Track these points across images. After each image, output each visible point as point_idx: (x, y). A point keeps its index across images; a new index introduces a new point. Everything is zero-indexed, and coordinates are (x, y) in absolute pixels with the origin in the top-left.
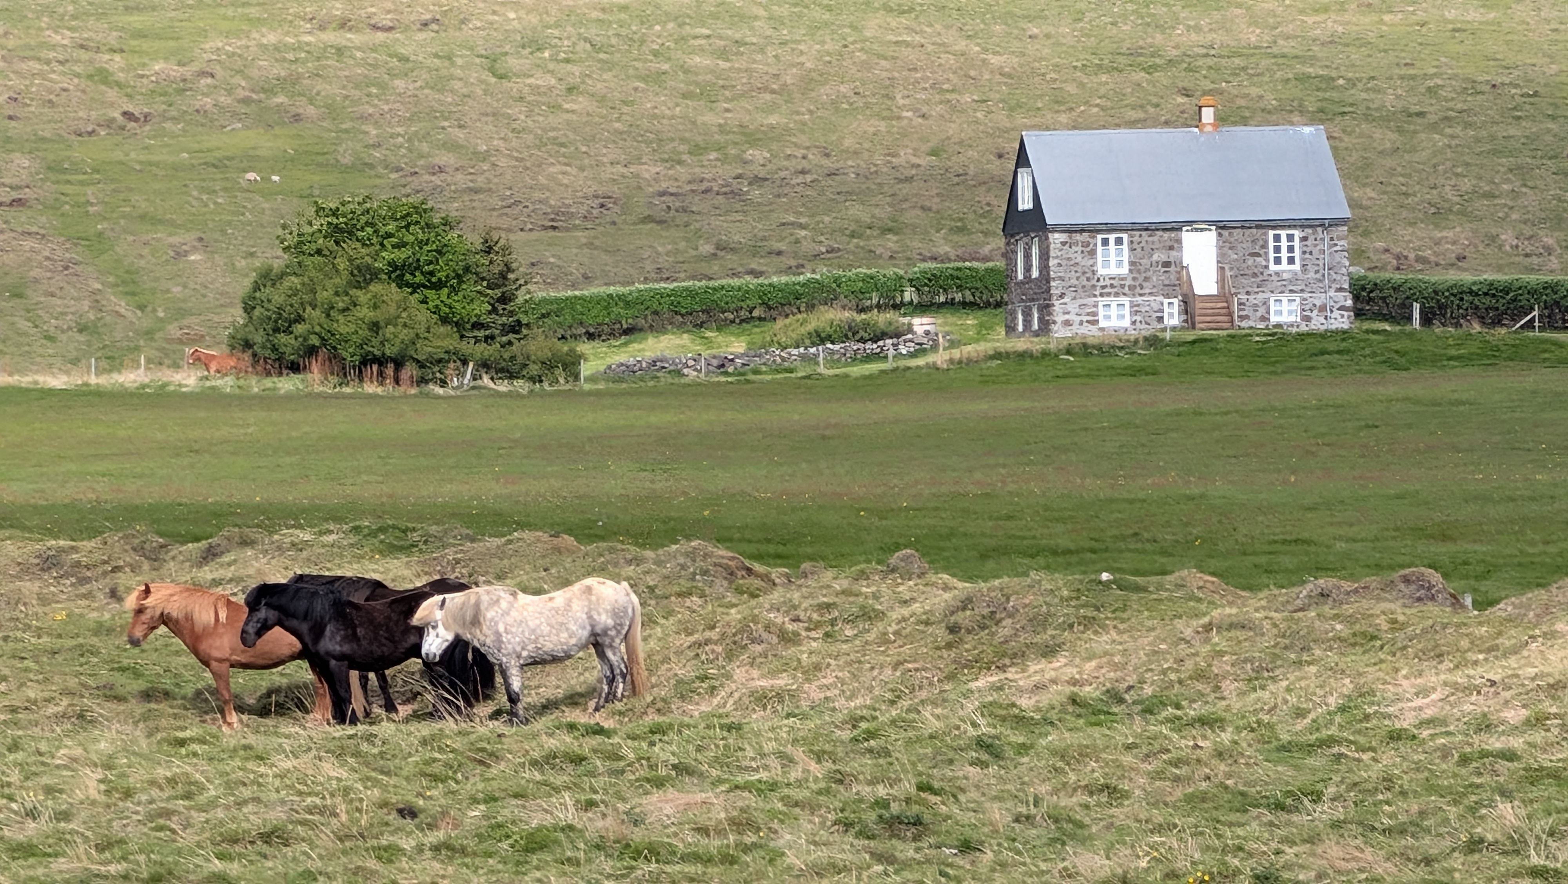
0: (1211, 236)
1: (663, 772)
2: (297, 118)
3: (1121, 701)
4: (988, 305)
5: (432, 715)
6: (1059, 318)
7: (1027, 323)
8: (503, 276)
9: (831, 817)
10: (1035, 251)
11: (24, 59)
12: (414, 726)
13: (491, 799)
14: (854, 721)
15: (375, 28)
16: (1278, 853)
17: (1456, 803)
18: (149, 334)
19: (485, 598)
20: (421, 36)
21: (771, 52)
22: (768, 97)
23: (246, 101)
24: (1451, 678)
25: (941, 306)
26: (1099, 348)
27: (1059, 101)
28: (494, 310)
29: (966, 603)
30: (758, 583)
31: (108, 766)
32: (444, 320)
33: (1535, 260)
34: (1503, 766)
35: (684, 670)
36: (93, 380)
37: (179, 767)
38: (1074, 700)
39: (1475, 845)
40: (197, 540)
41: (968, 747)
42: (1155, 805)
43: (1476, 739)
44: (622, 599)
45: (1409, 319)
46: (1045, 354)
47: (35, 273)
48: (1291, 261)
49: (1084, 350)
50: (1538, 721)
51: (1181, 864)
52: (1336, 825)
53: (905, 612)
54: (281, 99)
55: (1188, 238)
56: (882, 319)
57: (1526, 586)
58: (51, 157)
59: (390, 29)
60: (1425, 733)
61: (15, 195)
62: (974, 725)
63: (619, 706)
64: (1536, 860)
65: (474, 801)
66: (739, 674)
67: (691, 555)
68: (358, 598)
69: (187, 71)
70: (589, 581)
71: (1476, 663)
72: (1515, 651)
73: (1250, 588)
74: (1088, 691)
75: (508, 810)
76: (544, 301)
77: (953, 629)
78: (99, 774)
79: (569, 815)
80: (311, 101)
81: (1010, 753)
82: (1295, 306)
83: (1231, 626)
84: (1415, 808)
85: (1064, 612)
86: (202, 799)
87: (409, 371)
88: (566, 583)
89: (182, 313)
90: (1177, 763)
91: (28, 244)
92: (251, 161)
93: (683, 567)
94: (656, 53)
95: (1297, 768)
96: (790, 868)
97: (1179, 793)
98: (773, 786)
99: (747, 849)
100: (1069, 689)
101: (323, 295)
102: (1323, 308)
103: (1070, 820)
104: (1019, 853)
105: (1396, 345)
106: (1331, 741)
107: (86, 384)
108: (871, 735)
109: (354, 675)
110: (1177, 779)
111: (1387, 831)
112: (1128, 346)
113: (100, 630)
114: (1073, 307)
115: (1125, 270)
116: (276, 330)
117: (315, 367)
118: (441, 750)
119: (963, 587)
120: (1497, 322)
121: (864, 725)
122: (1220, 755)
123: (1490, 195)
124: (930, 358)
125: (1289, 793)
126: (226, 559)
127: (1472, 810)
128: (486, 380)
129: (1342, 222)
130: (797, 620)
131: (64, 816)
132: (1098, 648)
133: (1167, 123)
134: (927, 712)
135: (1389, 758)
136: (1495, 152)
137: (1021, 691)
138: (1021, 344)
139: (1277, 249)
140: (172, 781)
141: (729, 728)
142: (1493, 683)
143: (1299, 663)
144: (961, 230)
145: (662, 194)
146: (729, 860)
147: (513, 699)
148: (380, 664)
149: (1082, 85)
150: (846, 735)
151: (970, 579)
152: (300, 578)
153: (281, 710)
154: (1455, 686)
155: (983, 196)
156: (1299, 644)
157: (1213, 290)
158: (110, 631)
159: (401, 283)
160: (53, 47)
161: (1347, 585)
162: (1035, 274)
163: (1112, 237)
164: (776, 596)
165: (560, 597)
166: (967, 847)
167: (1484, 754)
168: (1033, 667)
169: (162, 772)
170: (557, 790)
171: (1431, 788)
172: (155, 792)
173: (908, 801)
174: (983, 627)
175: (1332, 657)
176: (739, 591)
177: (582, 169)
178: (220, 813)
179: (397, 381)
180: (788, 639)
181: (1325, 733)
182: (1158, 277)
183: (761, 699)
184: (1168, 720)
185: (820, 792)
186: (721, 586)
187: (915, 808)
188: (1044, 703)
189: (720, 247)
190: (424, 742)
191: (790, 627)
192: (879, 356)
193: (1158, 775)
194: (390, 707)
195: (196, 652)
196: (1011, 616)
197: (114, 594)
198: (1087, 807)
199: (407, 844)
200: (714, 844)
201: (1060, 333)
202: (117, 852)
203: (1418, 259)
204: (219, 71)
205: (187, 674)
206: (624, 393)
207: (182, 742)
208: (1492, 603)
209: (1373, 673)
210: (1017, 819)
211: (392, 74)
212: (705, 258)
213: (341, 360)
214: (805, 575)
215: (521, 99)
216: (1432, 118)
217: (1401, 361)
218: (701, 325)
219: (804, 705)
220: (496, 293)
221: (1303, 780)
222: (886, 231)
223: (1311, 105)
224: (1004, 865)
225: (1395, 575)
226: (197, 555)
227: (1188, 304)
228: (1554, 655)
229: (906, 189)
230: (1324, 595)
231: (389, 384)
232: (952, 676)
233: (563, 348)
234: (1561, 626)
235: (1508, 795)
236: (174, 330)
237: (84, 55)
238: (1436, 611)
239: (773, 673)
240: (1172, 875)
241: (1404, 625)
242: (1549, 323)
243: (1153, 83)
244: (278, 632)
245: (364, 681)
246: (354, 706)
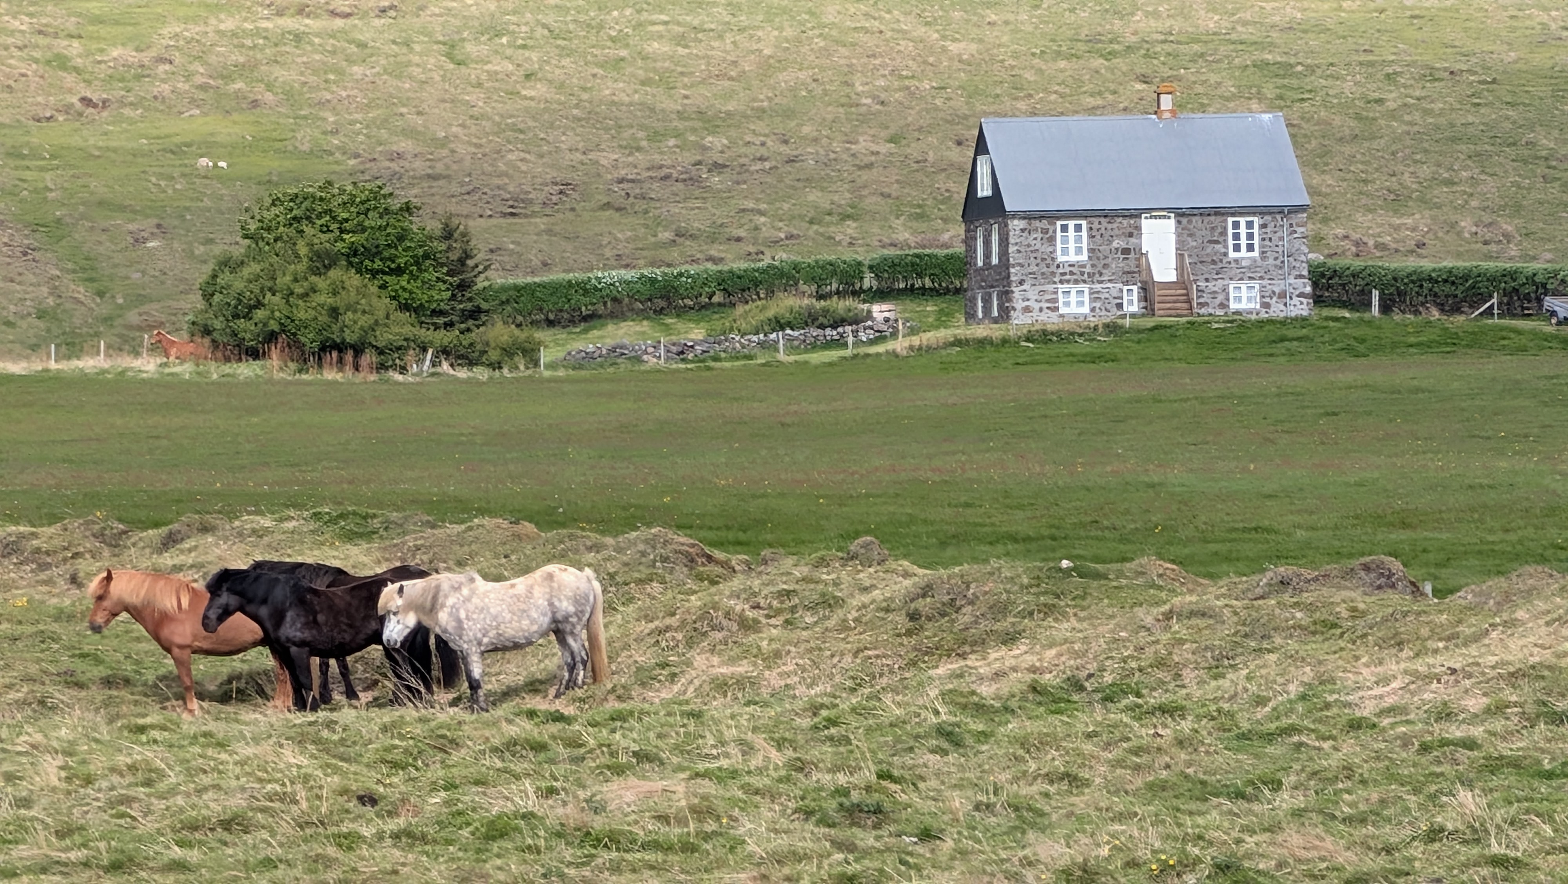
0: (1170, 224)
1: (623, 759)
2: (255, 104)
3: (1082, 688)
4: (947, 291)
6: (1019, 305)
7: (987, 309)
8: (462, 261)
9: (792, 805)
10: (995, 238)
12: (374, 712)
13: (450, 786)
14: (815, 709)
15: (334, 14)
16: (1238, 841)
17: (1416, 791)
18: (107, 320)
19: (445, 586)
20: (379, 23)
21: (729, 38)
22: (727, 83)
23: (203, 87)
24: (1411, 666)
25: (901, 293)
26: (1058, 334)
27: (1017, 88)
28: (453, 297)
29: (926, 591)
30: (718, 570)
31: (68, 753)
32: (405, 307)
33: (1494, 247)
34: (1463, 754)
35: (644, 657)
36: (53, 365)
37: (140, 753)
38: (1034, 688)
39: (1435, 834)
40: (156, 525)
41: (926, 736)
42: (1116, 793)
43: (1437, 727)
44: (583, 586)
45: (1369, 305)
46: (1005, 341)
48: (1250, 248)
49: (1044, 337)
50: (1498, 709)
51: (1143, 854)
52: (1298, 814)
53: (866, 598)
54: (239, 85)
56: (841, 305)
57: (1486, 573)
58: (10, 142)
59: (348, 15)
60: (1386, 722)
62: (937, 713)
63: (579, 693)
64: (1496, 848)
65: (434, 788)
66: (700, 660)
67: (651, 542)
68: (320, 585)
69: (146, 57)
70: (551, 568)
71: (1436, 651)
72: (1476, 638)
73: (1211, 576)
74: (1047, 678)
75: (470, 796)
76: (504, 289)
77: (913, 616)
78: (60, 760)
79: (531, 803)
80: (269, 87)
81: (969, 741)
82: (1256, 293)
83: (1192, 614)
84: (1375, 797)
85: (1024, 600)
86: (162, 786)
87: (368, 358)
88: (526, 570)
89: (143, 299)
90: (1137, 751)
92: (208, 147)
93: (643, 554)
94: (613, 39)
95: (1256, 756)
96: (750, 856)
97: (1139, 782)
98: (734, 774)
99: (707, 837)
100: (1029, 677)
101: (283, 281)
102: (1282, 295)
103: (1030, 809)
104: (978, 841)
105: (1358, 333)
106: (1292, 730)
107: (47, 370)
108: (832, 722)
109: (316, 661)
110: (1137, 768)
111: (1347, 820)
112: (1089, 333)
113: (60, 616)
114: (1033, 294)
115: (1084, 257)
116: (236, 316)
117: (275, 353)
118: (402, 737)
119: (923, 574)
120: (1456, 309)
121: (824, 713)
122: (1180, 743)
123: (1449, 182)
124: (890, 346)
125: (1250, 782)
126: (186, 545)
127: (1433, 797)
128: (445, 366)
129: (1302, 208)
130: (757, 607)
131: (25, 803)
132: (1058, 635)
133: (1125, 110)
134: (887, 699)
135: (1349, 746)
136: (1454, 140)
137: (981, 679)
138: (980, 331)
139: (1237, 237)
140: (133, 768)
141: (692, 714)
142: (1454, 671)
143: (1259, 651)
144: (920, 217)
145: (621, 181)
146: (688, 848)
147: (474, 686)
148: (341, 651)
149: (1040, 71)
150: (806, 722)
151: (929, 565)
152: (258, 565)
153: (242, 697)
154: (1416, 675)
155: (942, 183)
156: (1259, 632)
157: (1172, 277)
158: (71, 617)
159: (361, 269)
160: (12, 33)
161: (1307, 573)
162: (995, 261)
163: (1071, 224)
164: (737, 583)
165: (521, 583)
166: (926, 835)
167: (1444, 743)
168: (993, 655)
169: (122, 760)
170: (517, 777)
171: (1391, 777)
172: (115, 779)
173: (868, 789)
174: (943, 615)
175: (1293, 645)
176: (700, 578)
177: (541, 156)
178: (180, 800)
179: (357, 368)
180: (747, 626)
181: (1285, 722)
182: (1117, 264)
183: (721, 686)
184: (1129, 709)
185: (780, 780)
186: (682, 571)
187: (875, 796)
188: (1005, 692)
189: (679, 234)
190: (385, 729)
191: (750, 614)
192: (840, 343)
193: (1119, 763)
194: (351, 694)
195: (157, 638)
196: (971, 603)
197: (74, 580)
198: (1047, 795)
199: (367, 832)
200: (675, 832)
201: (1019, 320)
202: (77, 839)
203: (1377, 246)
204: (177, 57)
205: (148, 661)
206: (585, 380)
207: (142, 729)
208: (1452, 592)
209: (1333, 662)
210: (977, 807)
211: (350, 61)
212: (664, 245)
213: (300, 346)
214: (765, 562)
215: (479, 85)
216: (1391, 105)
217: (1361, 348)
218: (660, 312)
219: (765, 693)
220: (456, 280)
221: (1264, 768)
222: (845, 217)
223: (1269, 92)
224: (964, 853)
225: (1356, 563)
226: (157, 541)
227: (1147, 291)
228: (1514, 644)
229: (865, 175)
230: (1284, 583)
231: (348, 368)
232: (913, 663)
233: (522, 335)
234: (1520, 614)
235: (1469, 784)
236: (133, 317)
237: (42, 41)
238: (1396, 599)
239: (732, 661)
240: (1133, 864)
241: (1364, 614)
242: (1508, 311)
243: (1111, 70)
244: (239, 617)
245: (324, 668)
246: (315, 692)
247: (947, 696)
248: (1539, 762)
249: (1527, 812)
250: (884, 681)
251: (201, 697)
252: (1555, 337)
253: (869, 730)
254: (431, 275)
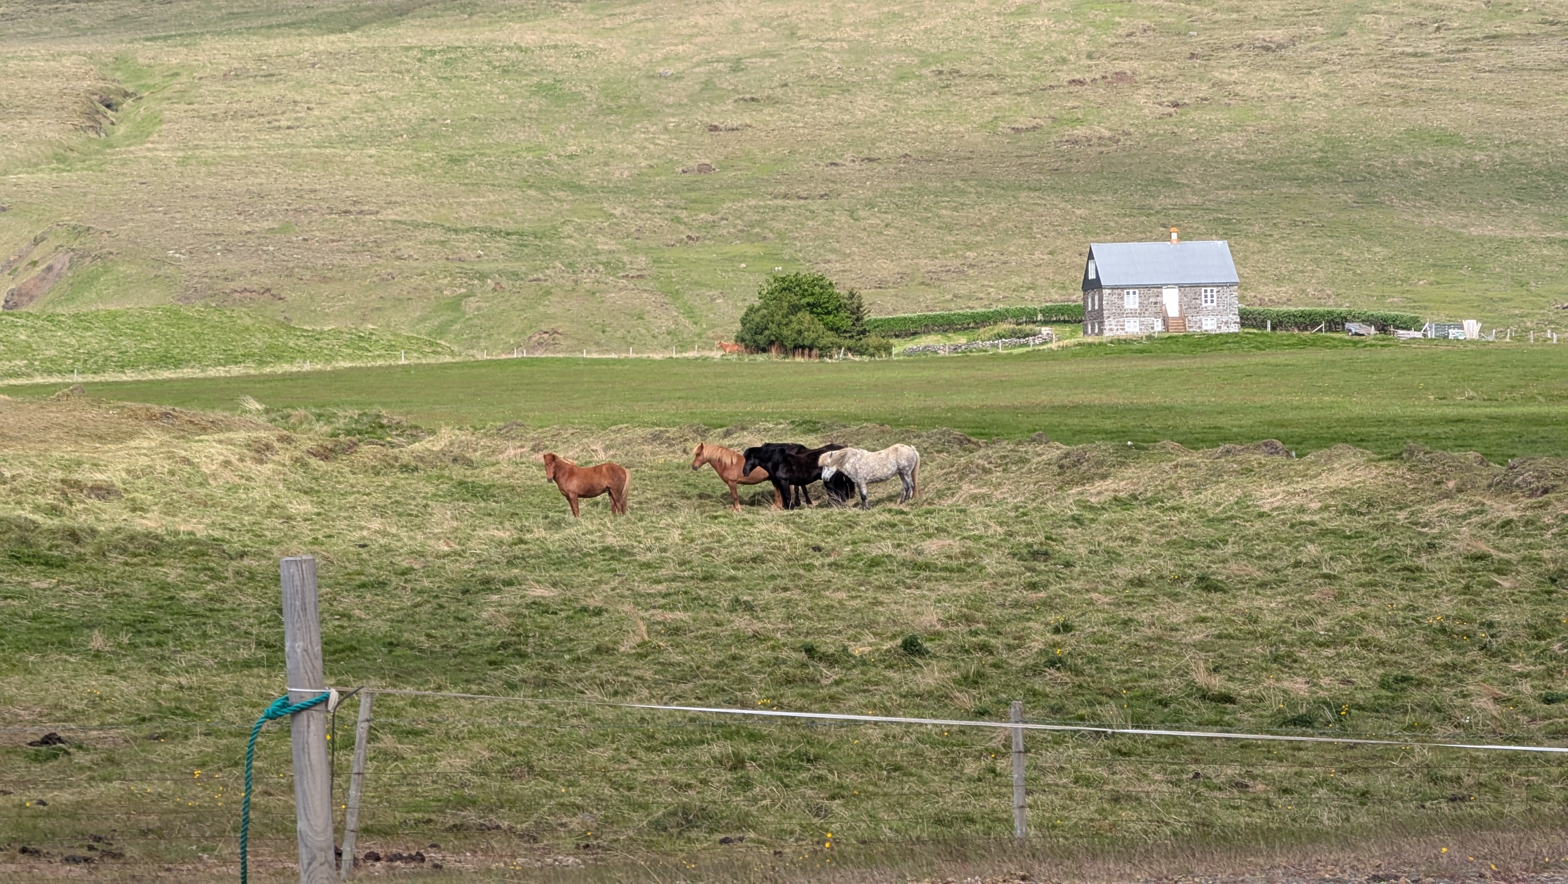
0: (1177, 290)
1: (931, 531)
2: (765, 238)
3: (1137, 499)
4: (1075, 322)
5: (828, 505)
6: (1107, 327)
7: (1093, 329)
8: (858, 308)
9: (1007, 551)
10: (1096, 297)
11: (643, 212)
12: (819, 510)
13: (854, 543)
14: (1017, 508)
15: (799, 198)
16: (1208, 567)
17: (1288, 545)
18: (699, 335)
19: (849, 454)
20: (820, 201)
21: (977, 208)
22: (975, 228)
23: (742, 231)
24: (1286, 488)
25: (1054, 322)
26: (1125, 340)
27: (1107, 229)
28: (854, 325)
29: (1067, 455)
30: (973, 446)
31: (683, 528)
32: (832, 329)
33: (1323, 301)
34: (1310, 528)
35: (940, 485)
36: (674, 356)
37: (715, 528)
38: (1115, 499)
39: (1297, 564)
40: (721, 426)
41: (1067, 520)
42: (1153, 546)
43: (1298, 516)
44: (911, 453)
45: (1266, 327)
46: (1100, 344)
47: (649, 308)
48: (1212, 301)
49: (1118, 341)
50: (1326, 508)
51: (1165, 573)
52: (1235, 555)
53: (1039, 459)
54: (757, 230)
55: (1165, 291)
56: (1028, 328)
57: (1320, 447)
58: (655, 256)
59: (806, 198)
60: (1275, 513)
61: (639, 273)
62: (1071, 510)
63: (911, 501)
64: (1325, 571)
65: (847, 544)
66: (965, 487)
67: (943, 434)
68: (793, 453)
69: (716, 218)
70: (897, 445)
71: (1298, 482)
72: (1315, 476)
73: (1193, 448)
74: (1121, 495)
75: (862, 548)
76: (876, 320)
77: (1061, 467)
78: (679, 531)
79: (890, 551)
80: (771, 231)
81: (1087, 522)
82: (1214, 322)
83: (1187, 465)
84: (1270, 547)
85: (1111, 460)
86: (725, 543)
87: (815, 352)
88: (887, 446)
89: (714, 326)
90: (1162, 527)
91: (645, 295)
92: (743, 257)
93: (940, 439)
94: (925, 209)
95: (1217, 529)
96: (989, 574)
97: (1163, 541)
98: (981, 537)
99: (969, 565)
100: (1113, 494)
101: (777, 318)
102: (1226, 323)
103: (1114, 553)
104: (1090, 567)
105: (1261, 339)
106: (1232, 518)
107: (671, 358)
108: (1025, 514)
109: (793, 487)
110: (1162, 535)
111: (1258, 558)
112: (1139, 340)
113: (679, 467)
114: (1114, 323)
115: (1137, 306)
116: (756, 333)
117: (773, 350)
118: (832, 521)
119: (1065, 448)
120: (1306, 329)
121: (1021, 510)
122: (1182, 523)
123: (1302, 272)
124: (1049, 345)
125: (1213, 541)
126: (734, 436)
127: (1296, 548)
128: (850, 355)
129: (1232, 284)
130: (990, 463)
131: (664, 550)
132: (1126, 475)
133: (1155, 240)
134: (1049, 504)
135: (1258, 525)
136: (1305, 253)
137: (1091, 494)
138: (1089, 340)
139: (1206, 296)
140: (712, 535)
141: (961, 511)
142: (1305, 491)
143: (1217, 482)
144: (1064, 288)
145: (928, 272)
146: (960, 570)
147: (864, 498)
148: (803, 482)
149: (1117, 222)
150: (1013, 514)
151: (1068, 444)
152: (767, 445)
153: (759, 503)
154: (1288, 493)
155: (1072, 273)
156: (1217, 474)
157: (1177, 315)
158: (683, 468)
159: (812, 312)
160: (656, 207)
161: (1239, 447)
162: (1096, 307)
163: (1131, 291)
164: (981, 452)
165: (884, 453)
166: (1068, 565)
167: (1301, 523)
168: (1097, 484)
169: (707, 531)
170: (884, 539)
171: (1277, 539)
172: (704, 540)
173: (1041, 544)
174: (1074, 466)
175: (1232, 479)
176: (965, 450)
177: (892, 261)
178: (733, 549)
179: (810, 356)
180: (986, 471)
181: (1229, 514)
182: (1152, 309)
183: (975, 498)
184: (1158, 508)
185: (1001, 540)
186: (956, 447)
187: (1045, 547)
188: (1102, 500)
189: (955, 296)
190: (824, 517)
191: (987, 466)
192: (1027, 345)
193: (1154, 532)
194: (809, 502)
195: (722, 476)
196: (1087, 461)
197: (685, 451)
198: (1122, 547)
199: (817, 563)
200: (954, 563)
201: (1107, 334)
202: (688, 566)
203: (1270, 300)
204: (730, 218)
205: (718, 487)
206: (912, 361)
207: (716, 517)
208: (1305, 455)
209: (1251, 487)
210: (1090, 552)
211: (807, 219)
212: (947, 301)
213: (785, 347)
214: (994, 443)
215: (865, 229)
216: (1276, 237)
217: (1262, 346)
218: (945, 331)
219: (994, 501)
220: (854, 317)
221: (1219, 535)
222: (1029, 288)
223: (1221, 232)
224: (1085, 573)
225: (1260, 442)
226: (722, 434)
227: (1165, 321)
228: (1333, 479)
229: (1038, 270)
230: (1228, 452)
231: (806, 357)
232: (1061, 488)
233: (884, 341)
234: (1336, 465)
235: (1312, 541)
236: (710, 334)
237: (669, 210)
238: (1279, 459)
239: (980, 487)
240: (1161, 577)
241: (1265, 465)
242: (1329, 329)
243: (1149, 222)
244: (759, 468)
245: (797, 490)
246: (792, 501)
247: (1077, 503)
248: (1344, 532)
249: (1340, 554)
250: (1048, 496)
251: (742, 503)
252: (1350, 341)
253: (1041, 518)
254: (842, 314)
